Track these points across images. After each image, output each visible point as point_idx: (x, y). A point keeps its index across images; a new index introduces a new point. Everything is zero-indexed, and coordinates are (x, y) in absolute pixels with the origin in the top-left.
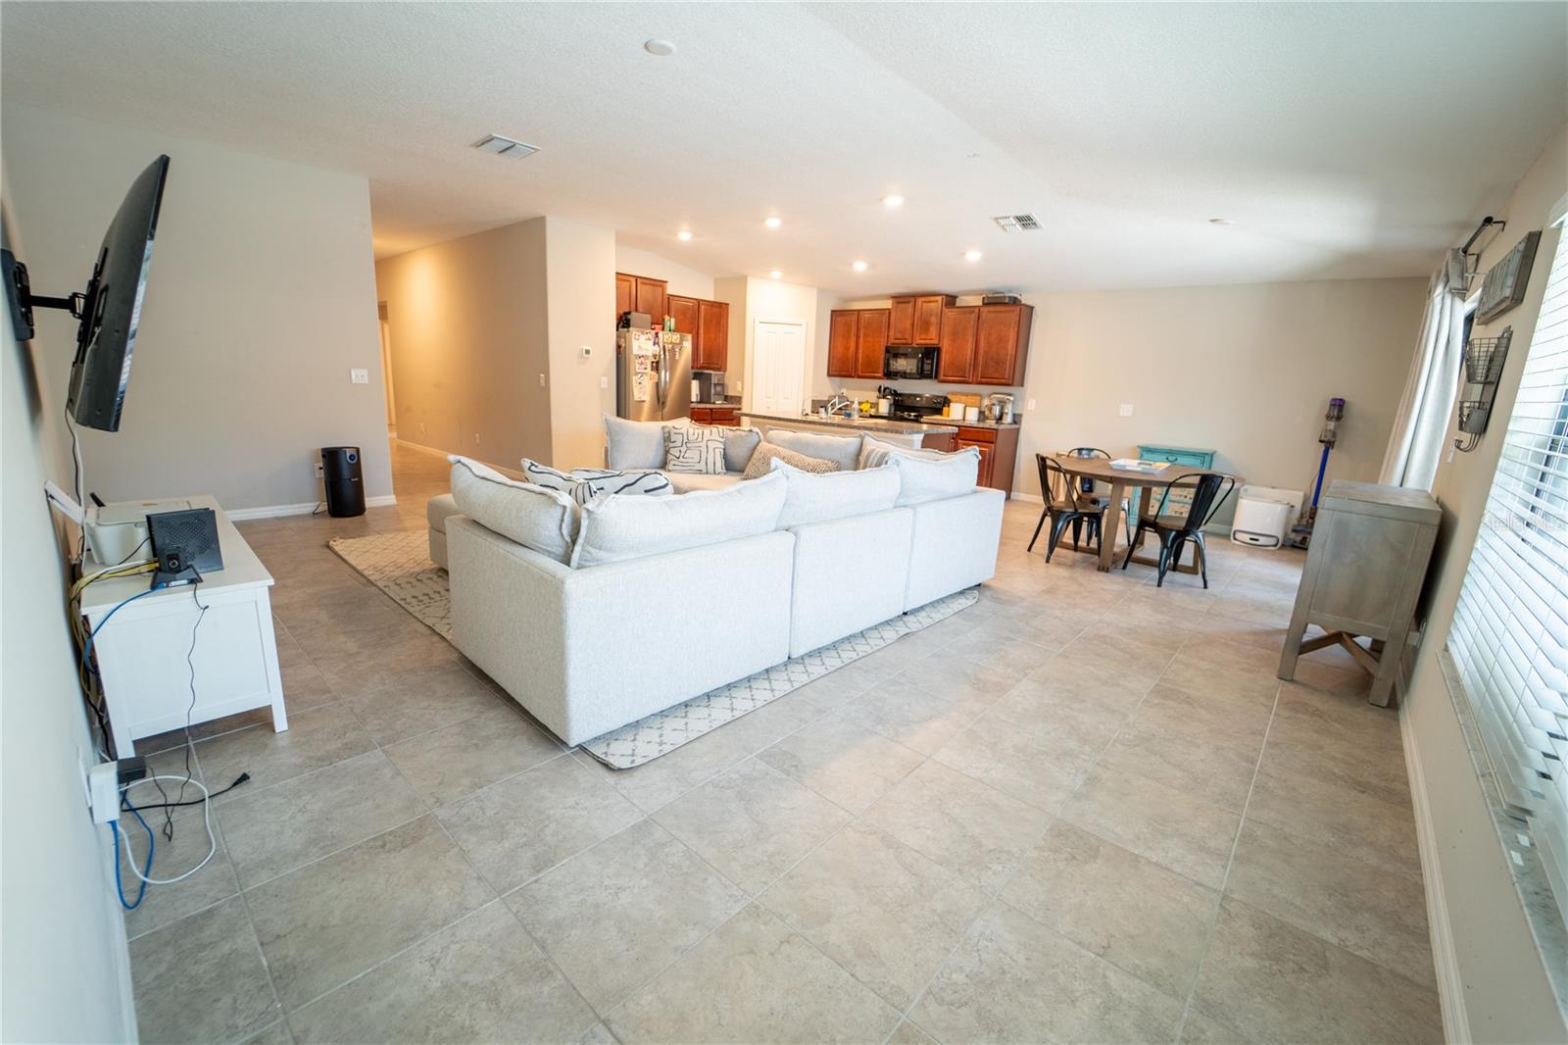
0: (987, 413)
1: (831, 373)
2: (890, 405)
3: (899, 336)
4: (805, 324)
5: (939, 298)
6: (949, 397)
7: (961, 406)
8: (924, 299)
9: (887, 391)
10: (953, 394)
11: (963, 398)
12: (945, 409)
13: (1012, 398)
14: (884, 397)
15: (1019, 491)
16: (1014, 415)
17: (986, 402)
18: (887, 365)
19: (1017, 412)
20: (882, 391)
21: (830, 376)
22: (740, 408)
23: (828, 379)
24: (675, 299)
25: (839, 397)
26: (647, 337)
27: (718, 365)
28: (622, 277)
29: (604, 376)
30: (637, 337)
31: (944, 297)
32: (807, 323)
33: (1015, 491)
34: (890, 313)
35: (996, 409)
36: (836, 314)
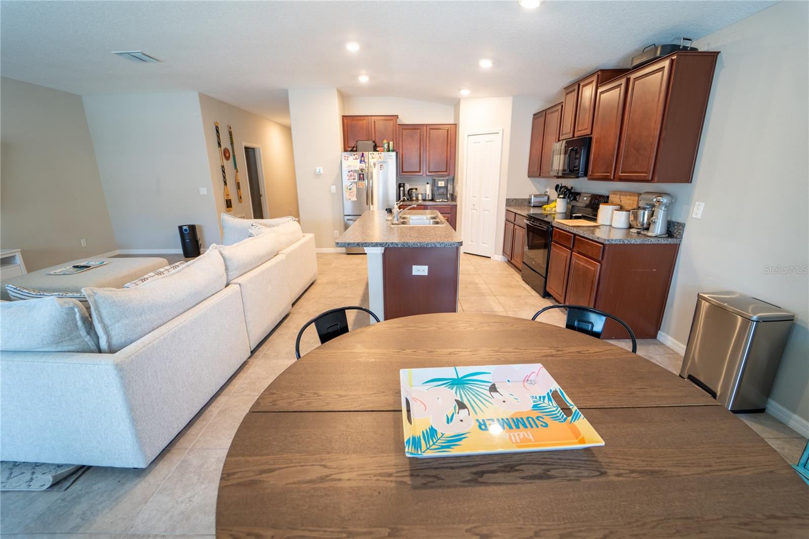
1: (532, 173)
3: (566, 131)
4: (501, 132)
5: (595, 78)
6: (610, 195)
7: (611, 209)
8: (584, 83)
9: (563, 189)
13: (662, 200)
14: (559, 196)
15: (668, 333)
20: (558, 190)
21: (529, 177)
22: (456, 205)
23: (528, 179)
24: (404, 127)
25: (536, 196)
26: (355, 157)
27: (446, 172)
28: (359, 118)
29: (333, 185)
30: (346, 158)
31: (599, 73)
32: (503, 130)
33: (663, 331)
34: (562, 106)
35: (644, 214)
36: (536, 116)
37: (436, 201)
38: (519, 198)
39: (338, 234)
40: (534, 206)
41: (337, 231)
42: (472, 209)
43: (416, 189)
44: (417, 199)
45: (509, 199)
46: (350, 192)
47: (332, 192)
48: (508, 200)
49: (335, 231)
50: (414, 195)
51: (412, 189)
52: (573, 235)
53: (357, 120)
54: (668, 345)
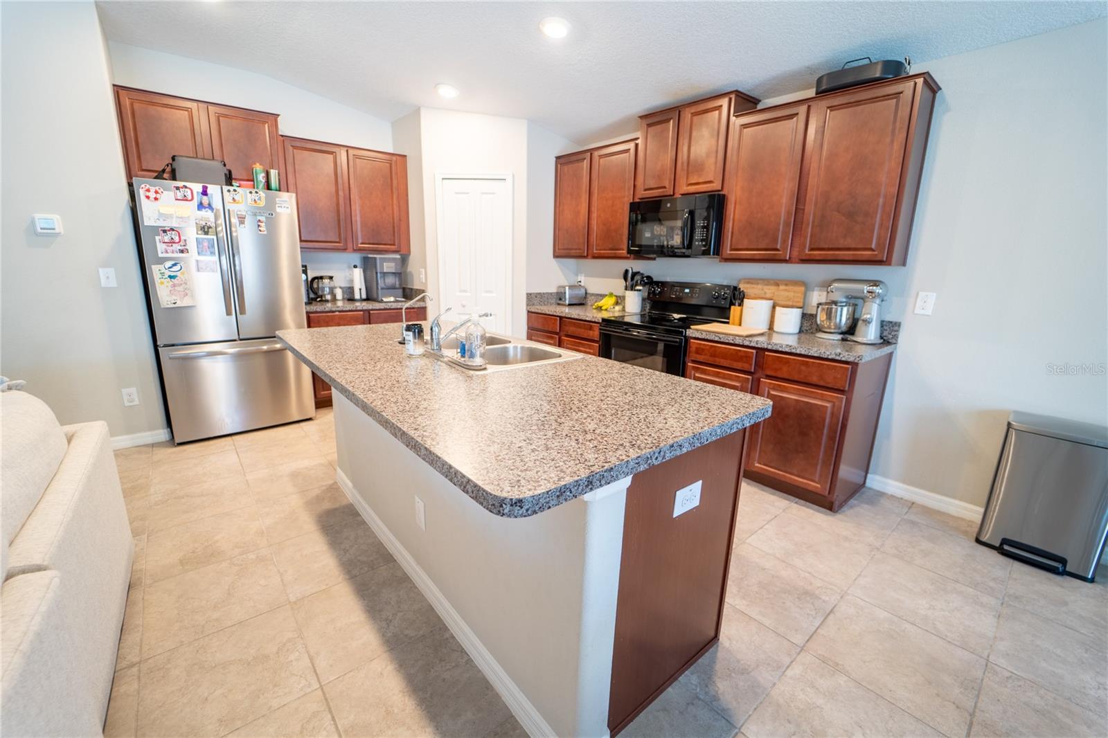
0: (821, 317)
1: (561, 252)
2: (644, 300)
3: (652, 184)
4: (509, 180)
5: (724, 102)
6: (742, 287)
7: (764, 306)
8: (694, 109)
9: (638, 278)
10: (751, 281)
11: (770, 289)
12: (735, 310)
13: (878, 290)
14: (632, 288)
15: (885, 475)
16: (883, 324)
17: (817, 297)
18: (632, 235)
19: (888, 318)
20: (629, 279)
21: (556, 256)
22: (424, 308)
23: (554, 262)
24: (295, 143)
25: (571, 287)
27: (394, 245)
29: (106, 265)
30: (152, 195)
31: (733, 96)
32: (513, 176)
34: (637, 145)
35: (841, 312)
36: (563, 161)
37: (382, 301)
38: (545, 292)
39: (135, 397)
40: (569, 305)
41: (133, 390)
42: (459, 314)
43: (331, 278)
44: (334, 299)
45: (530, 294)
46: (174, 286)
47: (104, 283)
48: (529, 296)
49: (125, 391)
50: (327, 290)
51: (321, 278)
52: (754, 351)
53: (166, 105)
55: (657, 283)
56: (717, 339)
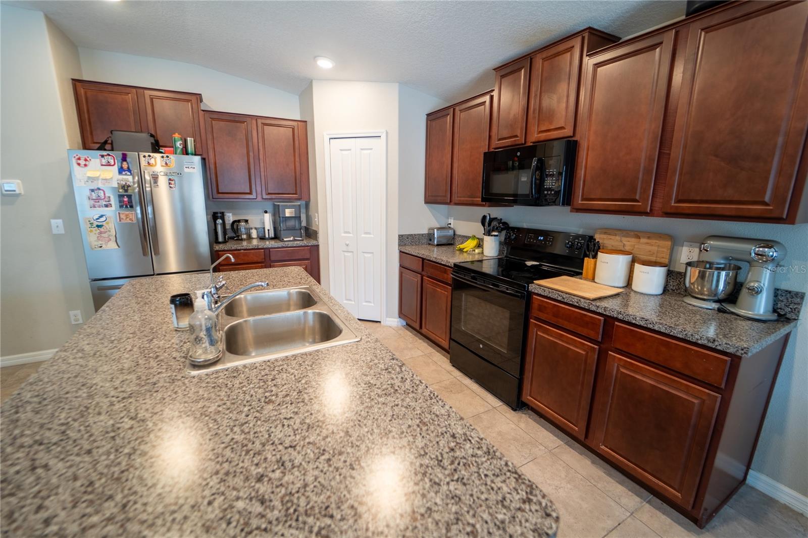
1: (431, 198)
3: (505, 133)
4: (384, 136)
5: (577, 43)
6: (598, 237)
7: (622, 261)
8: (545, 54)
9: (494, 223)
10: (608, 231)
11: (629, 243)
12: (588, 262)
17: (686, 254)
18: (487, 184)
20: (487, 224)
21: (427, 202)
22: (318, 246)
23: (425, 207)
24: (215, 116)
26: (104, 161)
27: (296, 194)
28: (115, 89)
29: (55, 218)
30: (82, 162)
31: (586, 35)
32: (387, 133)
33: (760, 470)
34: (492, 97)
36: (433, 117)
37: (282, 241)
38: (416, 233)
39: (80, 317)
40: (438, 245)
41: (78, 312)
42: (343, 251)
43: (246, 221)
44: (250, 238)
45: (402, 236)
46: (101, 233)
47: (55, 231)
48: (401, 238)
49: (72, 313)
50: (243, 230)
51: (239, 221)
52: (602, 318)
53: (111, 92)
54: (782, 501)
55: (513, 229)
56: (560, 298)
